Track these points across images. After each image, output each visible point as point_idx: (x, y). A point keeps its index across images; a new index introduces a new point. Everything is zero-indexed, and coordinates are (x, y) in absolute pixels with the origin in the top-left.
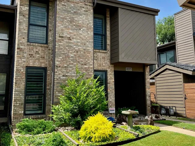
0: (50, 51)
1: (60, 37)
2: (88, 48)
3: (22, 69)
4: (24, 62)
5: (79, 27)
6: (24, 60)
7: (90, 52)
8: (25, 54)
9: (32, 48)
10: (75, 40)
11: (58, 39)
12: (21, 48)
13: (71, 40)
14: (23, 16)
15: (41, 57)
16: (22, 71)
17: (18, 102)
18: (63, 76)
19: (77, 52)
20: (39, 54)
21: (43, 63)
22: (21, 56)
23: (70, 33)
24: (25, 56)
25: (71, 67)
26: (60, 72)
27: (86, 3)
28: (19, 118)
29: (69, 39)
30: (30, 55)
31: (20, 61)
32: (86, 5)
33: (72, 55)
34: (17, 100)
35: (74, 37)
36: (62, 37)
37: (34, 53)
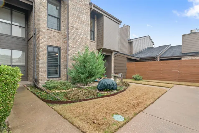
0: (63, 36)
1: (71, 26)
2: (87, 37)
3: (44, 46)
4: (46, 41)
5: (82, 22)
6: (45, 40)
7: (89, 40)
8: (45, 36)
9: (50, 32)
10: (80, 30)
11: (70, 28)
12: (43, 31)
13: (78, 30)
14: (43, 6)
15: (57, 40)
16: (44, 48)
17: (43, 70)
18: (74, 53)
19: (82, 39)
20: (55, 37)
21: (58, 44)
22: (43, 37)
23: (77, 25)
24: (46, 37)
25: (78, 48)
26: (72, 51)
27: (87, 7)
28: (44, 80)
29: (77, 29)
30: (49, 37)
31: (42, 41)
32: (86, 8)
33: (79, 40)
34: (42, 68)
35: (80, 28)
36: (73, 27)
37: (52, 36)
